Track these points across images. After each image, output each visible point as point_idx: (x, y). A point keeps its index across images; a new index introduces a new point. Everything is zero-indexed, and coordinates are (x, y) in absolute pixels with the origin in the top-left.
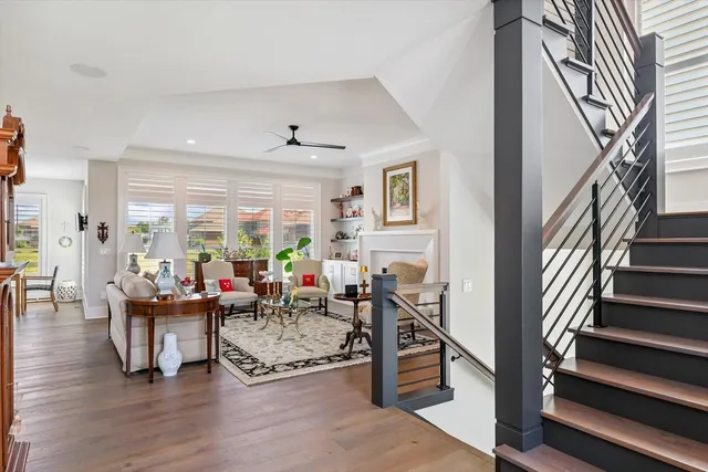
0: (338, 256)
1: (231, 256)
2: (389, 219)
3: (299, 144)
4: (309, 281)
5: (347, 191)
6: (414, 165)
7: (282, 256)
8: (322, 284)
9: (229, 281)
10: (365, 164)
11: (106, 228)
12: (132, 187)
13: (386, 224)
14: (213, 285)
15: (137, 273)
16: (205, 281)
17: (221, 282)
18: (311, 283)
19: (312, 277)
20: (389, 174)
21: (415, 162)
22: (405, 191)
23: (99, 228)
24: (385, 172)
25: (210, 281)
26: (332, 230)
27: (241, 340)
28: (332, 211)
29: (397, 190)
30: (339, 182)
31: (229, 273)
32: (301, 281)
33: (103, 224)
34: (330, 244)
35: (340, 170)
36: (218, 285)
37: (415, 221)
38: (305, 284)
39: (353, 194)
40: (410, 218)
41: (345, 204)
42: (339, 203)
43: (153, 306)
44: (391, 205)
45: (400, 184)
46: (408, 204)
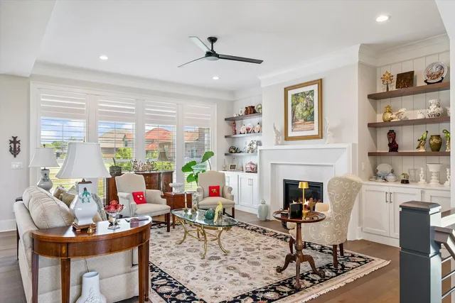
0: (233, 167)
1: (141, 169)
2: (290, 134)
3: (217, 56)
4: (215, 192)
5: (240, 110)
6: (320, 83)
7: (187, 168)
8: (228, 195)
9: (142, 193)
10: (263, 85)
11: (18, 142)
12: (44, 102)
13: (287, 138)
14: (128, 198)
15: (48, 189)
16: (119, 194)
17: (135, 195)
18: (217, 194)
19: (218, 188)
20: (291, 93)
21: (321, 80)
22: (309, 107)
23: (11, 142)
24: (286, 90)
25: (125, 195)
26: (225, 145)
27: (163, 260)
28: (226, 128)
29: (299, 108)
30: (232, 104)
31: (140, 185)
32: (207, 191)
33: (15, 138)
34: (225, 157)
35: (232, 93)
36: (132, 198)
37: (320, 136)
38: (212, 194)
39: (247, 113)
40: (315, 132)
41: (238, 123)
42: (232, 121)
43: (68, 243)
44: (293, 122)
45: (303, 102)
46: (312, 120)
